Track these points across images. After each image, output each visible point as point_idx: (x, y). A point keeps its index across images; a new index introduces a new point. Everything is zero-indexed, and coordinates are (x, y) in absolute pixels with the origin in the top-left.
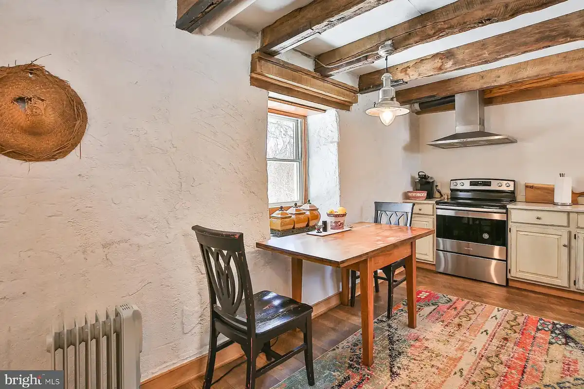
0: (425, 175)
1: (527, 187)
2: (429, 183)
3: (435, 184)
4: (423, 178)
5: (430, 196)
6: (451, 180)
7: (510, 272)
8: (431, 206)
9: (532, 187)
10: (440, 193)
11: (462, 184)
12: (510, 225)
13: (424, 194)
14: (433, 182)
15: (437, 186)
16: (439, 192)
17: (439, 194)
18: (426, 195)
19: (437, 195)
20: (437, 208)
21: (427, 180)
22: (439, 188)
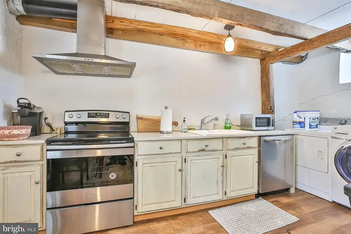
0: (29, 104)
1: (138, 118)
2: (35, 114)
3: (44, 116)
4: (25, 107)
5: (36, 132)
6: (66, 112)
7: (136, 209)
8: (39, 148)
9: (142, 118)
10: (51, 127)
11: (79, 116)
12: (136, 158)
13: (27, 130)
14: (41, 114)
15: (46, 118)
16: (49, 126)
17: (49, 128)
18: (29, 131)
19: (46, 129)
20: (48, 150)
21: (32, 111)
22: (49, 121)
